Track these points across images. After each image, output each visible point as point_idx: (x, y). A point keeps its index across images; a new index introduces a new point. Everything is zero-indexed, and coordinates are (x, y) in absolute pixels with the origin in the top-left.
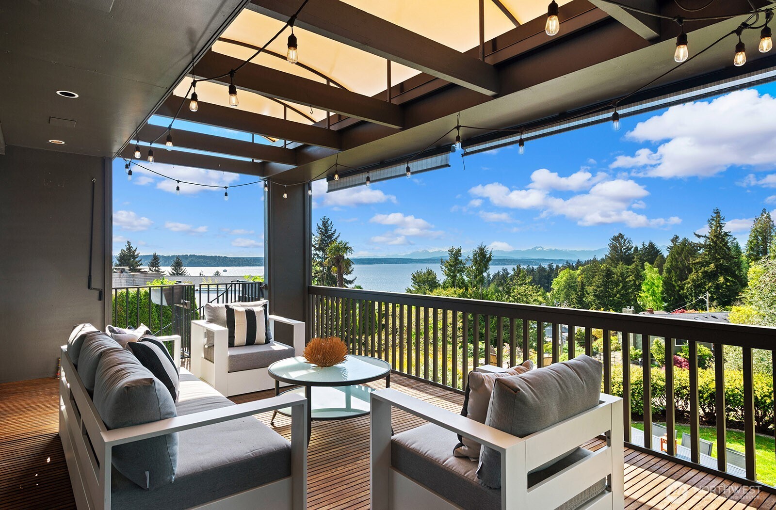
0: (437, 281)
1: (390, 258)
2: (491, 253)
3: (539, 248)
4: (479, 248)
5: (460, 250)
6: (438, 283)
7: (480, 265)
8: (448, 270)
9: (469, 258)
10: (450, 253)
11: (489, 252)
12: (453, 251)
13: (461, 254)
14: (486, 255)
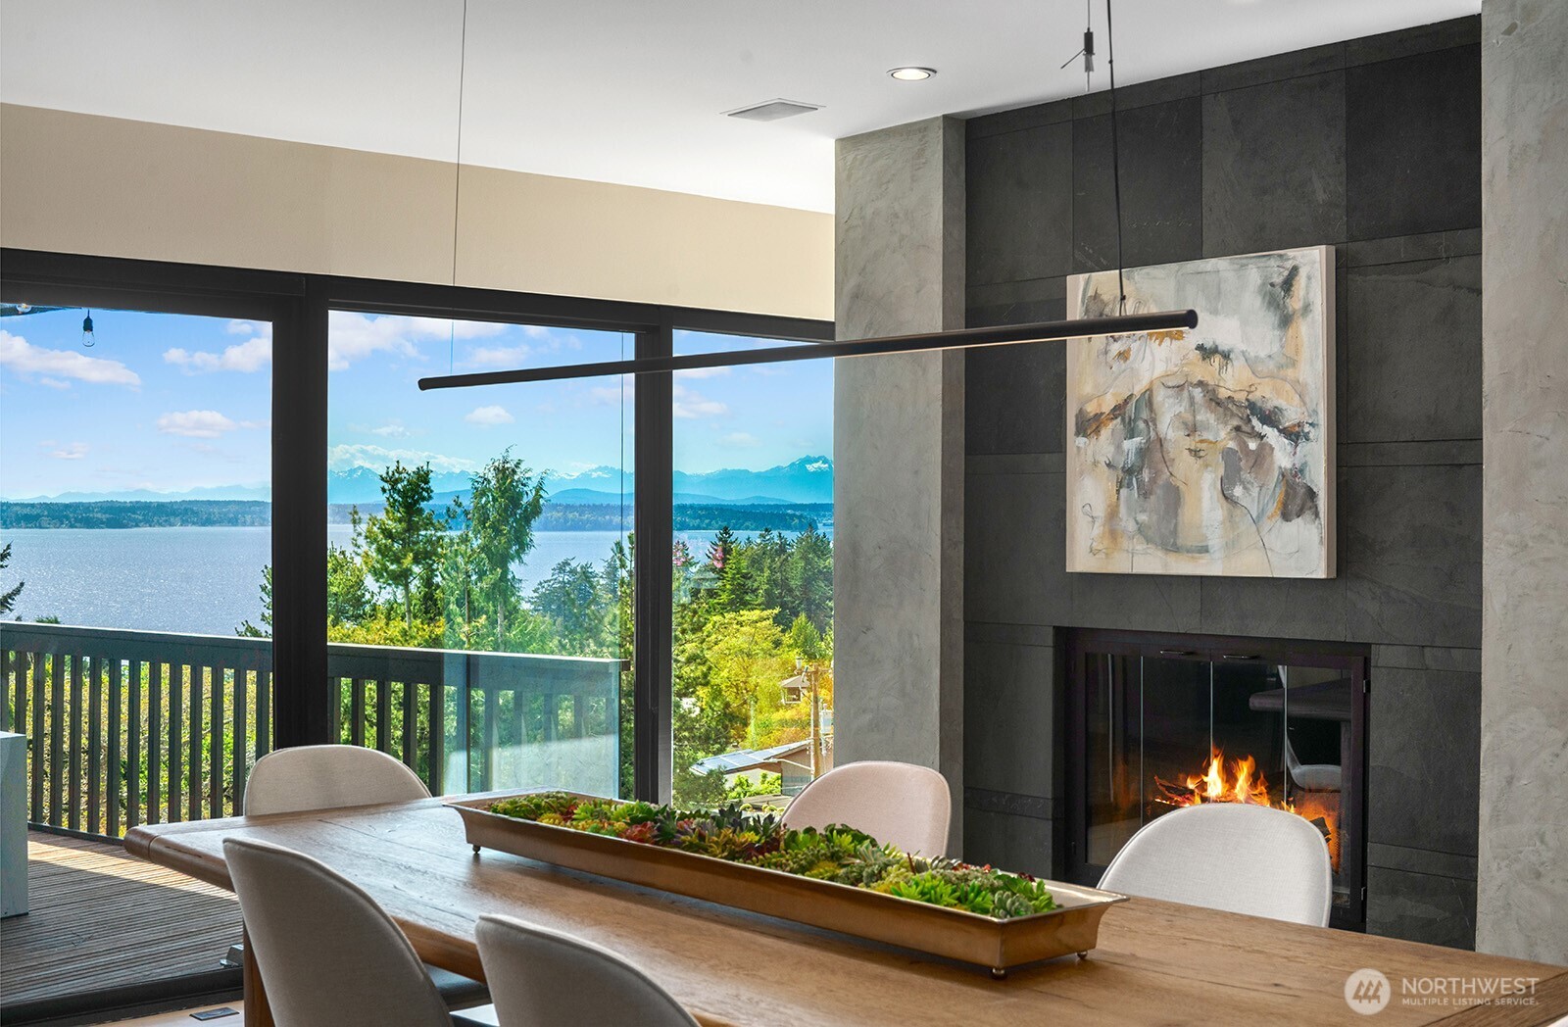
0: (368, 596)
1: (209, 502)
2: (539, 488)
3: (817, 461)
4: (497, 469)
5: (427, 474)
6: (369, 602)
7: (498, 532)
8: (379, 550)
9: (460, 505)
10: (387, 486)
11: (533, 484)
12: (397, 481)
13: (428, 490)
14: (520, 495)
